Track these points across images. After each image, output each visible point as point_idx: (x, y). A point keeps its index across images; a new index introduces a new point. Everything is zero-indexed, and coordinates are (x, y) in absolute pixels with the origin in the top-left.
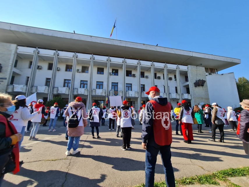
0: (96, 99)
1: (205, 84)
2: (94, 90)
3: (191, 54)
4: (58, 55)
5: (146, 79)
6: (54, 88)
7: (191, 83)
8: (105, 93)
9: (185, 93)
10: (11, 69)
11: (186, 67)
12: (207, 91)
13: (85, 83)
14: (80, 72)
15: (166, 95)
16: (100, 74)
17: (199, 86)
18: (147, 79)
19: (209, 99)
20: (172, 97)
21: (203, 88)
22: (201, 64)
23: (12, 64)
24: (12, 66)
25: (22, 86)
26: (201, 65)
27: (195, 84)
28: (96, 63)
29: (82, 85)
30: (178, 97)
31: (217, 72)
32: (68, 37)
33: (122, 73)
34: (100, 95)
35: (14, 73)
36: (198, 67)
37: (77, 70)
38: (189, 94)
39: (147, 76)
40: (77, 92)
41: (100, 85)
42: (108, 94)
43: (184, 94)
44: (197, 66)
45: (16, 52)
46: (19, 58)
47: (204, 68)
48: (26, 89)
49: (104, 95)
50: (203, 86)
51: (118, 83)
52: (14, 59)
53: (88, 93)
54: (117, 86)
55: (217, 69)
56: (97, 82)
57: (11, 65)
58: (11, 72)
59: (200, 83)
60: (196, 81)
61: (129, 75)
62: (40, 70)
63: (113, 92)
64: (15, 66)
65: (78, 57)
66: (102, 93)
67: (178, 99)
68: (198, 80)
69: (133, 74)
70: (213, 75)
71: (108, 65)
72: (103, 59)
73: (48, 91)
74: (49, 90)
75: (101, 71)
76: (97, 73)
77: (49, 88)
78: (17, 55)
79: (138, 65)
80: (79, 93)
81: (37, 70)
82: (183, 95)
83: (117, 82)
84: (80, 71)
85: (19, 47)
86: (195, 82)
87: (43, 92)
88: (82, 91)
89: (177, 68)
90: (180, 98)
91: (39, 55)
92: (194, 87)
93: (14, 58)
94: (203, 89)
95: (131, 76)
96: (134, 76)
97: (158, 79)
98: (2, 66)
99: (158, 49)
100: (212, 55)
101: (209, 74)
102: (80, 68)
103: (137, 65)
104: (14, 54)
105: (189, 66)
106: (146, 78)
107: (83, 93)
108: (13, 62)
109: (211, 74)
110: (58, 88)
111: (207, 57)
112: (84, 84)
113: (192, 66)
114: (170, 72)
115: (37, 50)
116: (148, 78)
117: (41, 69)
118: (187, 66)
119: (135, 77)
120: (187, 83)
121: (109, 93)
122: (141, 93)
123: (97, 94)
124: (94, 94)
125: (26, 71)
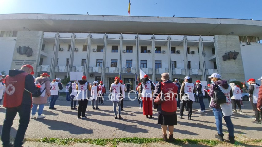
0: (111, 77)
1: (238, 57)
2: (107, 68)
3: (218, 22)
4: (75, 37)
5: (163, 54)
6: (72, 67)
7: (218, 57)
8: (118, 71)
9: (211, 69)
10: (39, 52)
11: (213, 37)
12: (241, 65)
13: (100, 61)
14: (95, 52)
15: (186, 71)
16: (115, 52)
17: (229, 59)
18: (165, 54)
19: (244, 75)
20: (193, 74)
21: (235, 61)
22: (232, 33)
23: (40, 48)
24: (40, 50)
25: (47, 66)
26: (232, 34)
27: (223, 57)
28: (109, 42)
29: (98, 64)
30: (200, 73)
31: (259, 40)
33: (136, 49)
34: (113, 72)
35: (42, 55)
36: (229, 36)
37: (93, 50)
38: (216, 70)
39: (164, 51)
40: (92, 70)
41: (114, 64)
42: (121, 71)
43: (209, 70)
44: (227, 35)
45: (42, 37)
46: (45, 43)
47: (237, 37)
48: (50, 69)
49: (116, 72)
50: (234, 58)
51: (132, 60)
52: (41, 44)
53: (101, 71)
54: (132, 63)
55: (258, 37)
56: (111, 60)
57: (38, 49)
58: (39, 55)
59: (232, 56)
60: (226, 53)
61: (144, 51)
62: (62, 52)
63: (126, 69)
64: (43, 49)
65: (92, 37)
66: (115, 70)
67: (201, 76)
68: (228, 53)
69: (148, 50)
70: (253, 45)
71: (121, 43)
72: (116, 37)
73: (67, 71)
74: (68, 69)
75: (115, 48)
76: (112, 52)
77: (68, 67)
78: (44, 40)
79: (152, 40)
80: (94, 71)
81: (59, 52)
82: (207, 71)
84: (95, 50)
85: (45, 33)
86: (223, 54)
87: (64, 71)
88: (96, 69)
89: (199, 40)
90: (202, 73)
91: (60, 38)
92: (223, 61)
93: (41, 43)
94: (236, 63)
95: (146, 53)
96: (149, 52)
97: (177, 53)
98: (33, 50)
99: (175, 21)
100: (251, 20)
101: (247, 44)
102: (96, 48)
103: (151, 40)
104: (41, 40)
105: (216, 36)
106: (163, 53)
107: (97, 71)
108: (40, 46)
109: (250, 44)
110: (75, 67)
111: (241, 22)
112: (100, 63)
113: (221, 36)
114: (191, 44)
115: (58, 34)
116: (165, 53)
117: (62, 51)
118: (213, 36)
119: (150, 53)
120: (214, 56)
121: (122, 70)
122: (156, 69)
123: (110, 72)
124: (107, 72)
125: (50, 52)
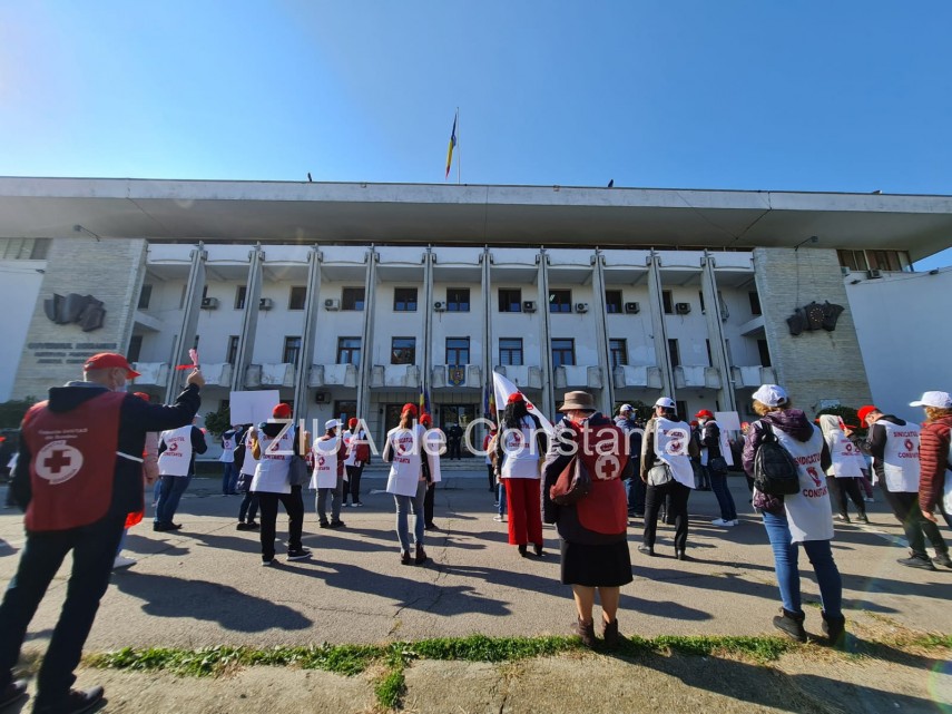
0: (392, 400)
1: (841, 321)
2: (378, 370)
3: (763, 203)
4: (262, 260)
5: (579, 316)
6: (247, 368)
7: (772, 322)
8: (418, 378)
9: (750, 365)
10: (130, 316)
11: (749, 255)
12: (853, 350)
13: (354, 344)
14: (336, 310)
15: (661, 376)
16: (406, 309)
17: (811, 329)
18: (584, 315)
19: (866, 384)
20: (689, 384)
21: (831, 337)
22: (814, 239)
23: (133, 301)
24: (131, 306)
25: (155, 366)
26: (813, 242)
27: (790, 322)
28: (385, 276)
29: (345, 353)
30: (713, 382)
31: (910, 263)
32: (291, 195)
33: (483, 299)
34: (399, 384)
35: (138, 326)
36: (801, 251)
37: (326, 304)
38: (766, 369)
39: (581, 306)
40: (322, 377)
41: (404, 352)
42: (428, 380)
43: (744, 370)
44: (797, 248)
45: (144, 262)
46: (153, 282)
47: (832, 256)
48: (168, 374)
49: (412, 383)
50: (829, 328)
51: (468, 339)
52: (136, 286)
53: (356, 380)
54: (468, 349)
55: (906, 253)
56: (394, 338)
57: (128, 302)
58: (128, 325)
59: (818, 319)
60: (797, 310)
61: (512, 305)
62: (214, 313)
63: (447, 372)
64: (143, 304)
65: (325, 260)
66: (406, 378)
67: (718, 391)
68: (805, 308)
69: (526, 303)
70: (889, 282)
71: (428, 278)
72: (410, 256)
73: (231, 380)
74: (232, 374)
75: (405, 299)
76: (395, 309)
77: (233, 368)
78: (148, 272)
79: (540, 267)
80: (329, 380)
81: (203, 314)
82: (736, 372)
83: (465, 335)
84: (335, 305)
85: (152, 247)
86: (790, 313)
87: (216, 382)
88: (338, 374)
89: (703, 266)
90: (721, 383)
91: (206, 263)
92: (789, 337)
93: (137, 280)
94: (834, 344)
95: (520, 311)
96: (529, 308)
97: (628, 312)
98: (106, 308)
99: (616, 199)
100: (877, 193)
101: (869, 277)
102: (336, 296)
103: (536, 267)
104: (139, 270)
105: (760, 251)
106: (579, 312)
107: (341, 382)
108: (135, 293)
109: (877, 276)
110: (261, 367)
111: (842, 204)
112: (351, 350)
113: (775, 251)
114: (675, 281)
115: (201, 249)
116: (585, 312)
117: (214, 308)
118: (749, 250)
119: (533, 311)
120: (759, 322)
121: (432, 377)
122: (555, 370)
123: (388, 383)
124: (377, 382)
125: (170, 315)
